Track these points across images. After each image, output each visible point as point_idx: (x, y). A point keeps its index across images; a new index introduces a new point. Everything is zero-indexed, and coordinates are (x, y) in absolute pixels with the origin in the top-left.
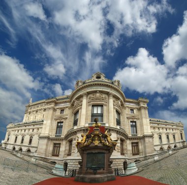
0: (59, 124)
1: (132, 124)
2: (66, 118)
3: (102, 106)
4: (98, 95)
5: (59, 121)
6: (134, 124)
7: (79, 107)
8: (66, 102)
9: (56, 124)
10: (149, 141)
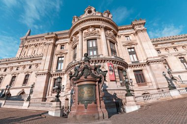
0: (60, 59)
1: (129, 50)
2: (67, 53)
3: (95, 39)
4: (91, 30)
5: (59, 56)
6: (133, 50)
7: (76, 43)
8: (65, 38)
9: (57, 59)
10: (158, 68)
